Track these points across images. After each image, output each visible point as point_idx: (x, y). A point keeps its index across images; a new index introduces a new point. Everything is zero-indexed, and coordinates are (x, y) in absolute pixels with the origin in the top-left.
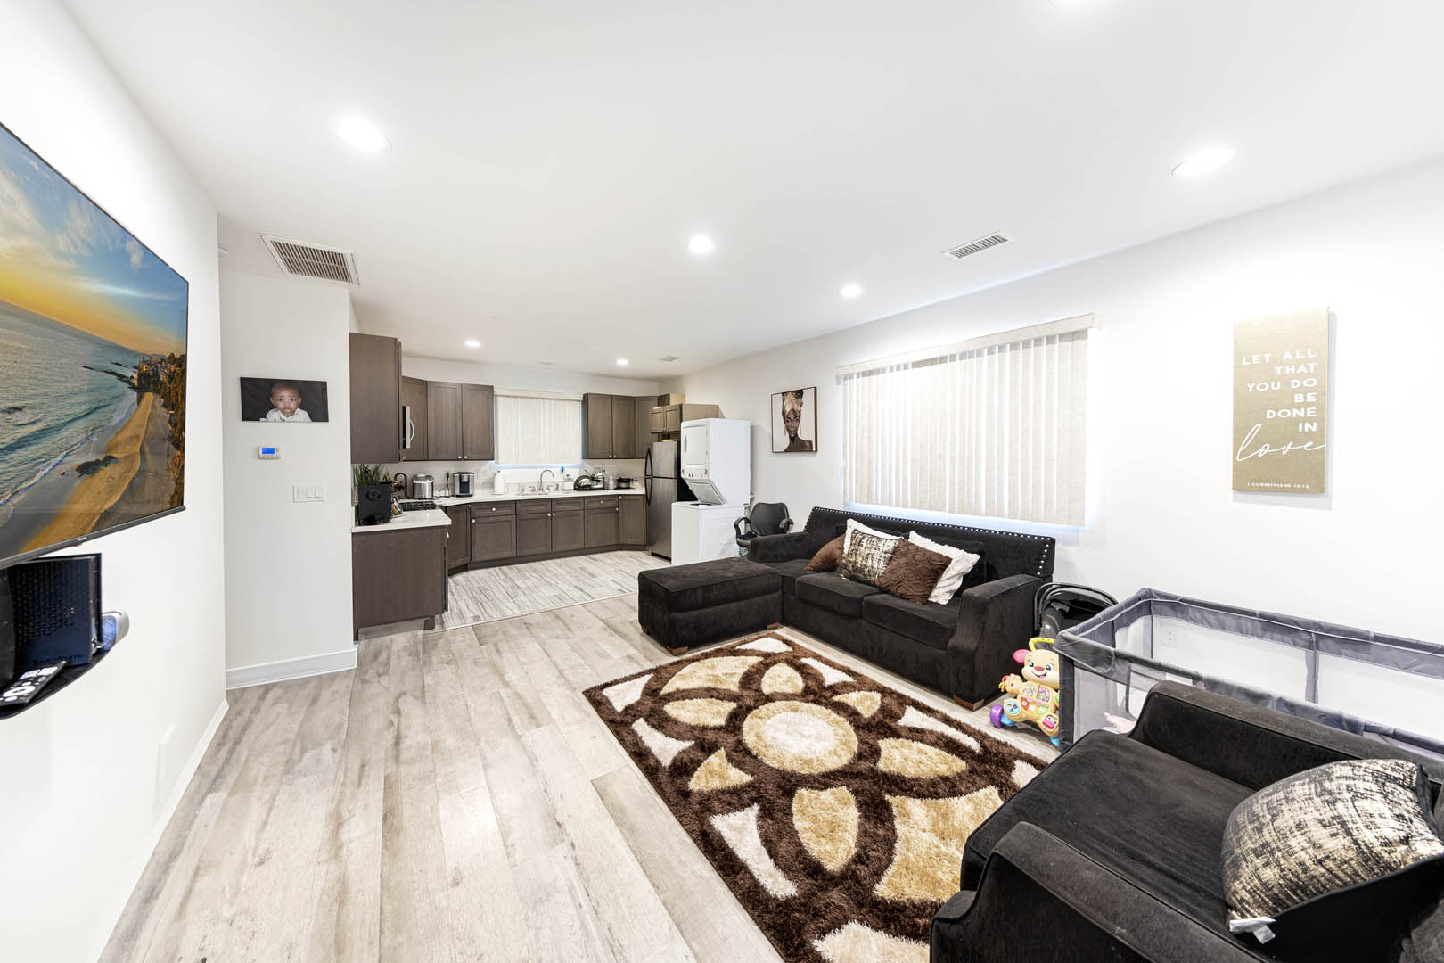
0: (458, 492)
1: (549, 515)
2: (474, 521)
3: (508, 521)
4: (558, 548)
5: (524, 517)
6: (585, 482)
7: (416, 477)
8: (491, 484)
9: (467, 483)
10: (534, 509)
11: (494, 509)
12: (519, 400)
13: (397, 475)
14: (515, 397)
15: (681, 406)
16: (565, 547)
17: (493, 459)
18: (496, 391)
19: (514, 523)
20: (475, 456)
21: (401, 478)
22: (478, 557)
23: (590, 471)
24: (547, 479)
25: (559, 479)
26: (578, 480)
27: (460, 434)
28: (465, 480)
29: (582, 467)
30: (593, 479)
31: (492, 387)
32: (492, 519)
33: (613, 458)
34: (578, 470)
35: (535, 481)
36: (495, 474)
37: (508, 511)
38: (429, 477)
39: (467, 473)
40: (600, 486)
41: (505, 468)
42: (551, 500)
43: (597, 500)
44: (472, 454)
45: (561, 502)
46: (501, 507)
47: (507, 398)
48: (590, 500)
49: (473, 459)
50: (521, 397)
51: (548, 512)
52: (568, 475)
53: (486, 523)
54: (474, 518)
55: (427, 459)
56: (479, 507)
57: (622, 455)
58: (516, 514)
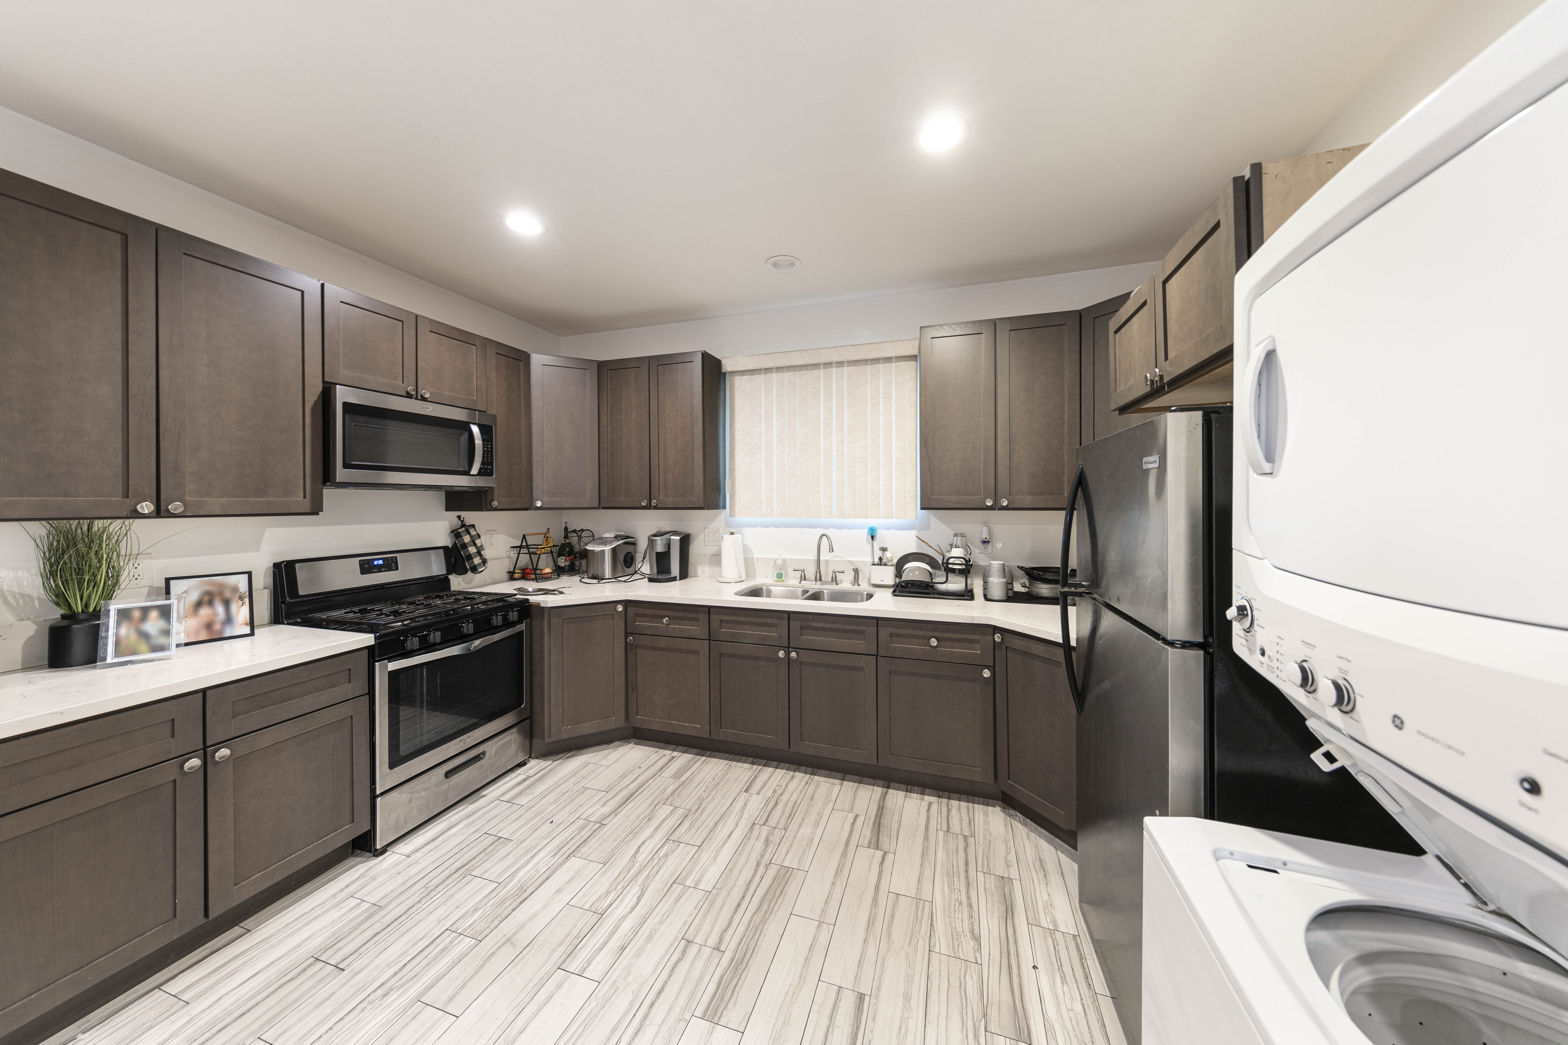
1: (782, 654)
2: (629, 639)
3: (695, 652)
4: (808, 748)
7: (601, 539)
10: (748, 633)
11: (666, 621)
12: (775, 376)
14: (768, 370)
15: (1248, 186)
16: (824, 750)
19: (705, 661)
20: (670, 501)
23: (940, 540)
25: (864, 556)
26: (902, 564)
27: (646, 455)
28: (661, 548)
29: (914, 528)
30: (942, 564)
32: (663, 642)
33: (998, 508)
34: (905, 535)
37: (694, 629)
38: (620, 538)
39: (671, 535)
40: (956, 586)
41: (754, 526)
42: (790, 615)
43: (911, 632)
44: (667, 496)
45: (814, 624)
46: (682, 618)
47: (752, 375)
48: (896, 631)
49: (667, 506)
50: (779, 369)
51: (782, 648)
52: (886, 548)
53: (654, 649)
54: (632, 634)
55: (597, 505)
56: (641, 611)
57: (1029, 497)
58: (709, 640)
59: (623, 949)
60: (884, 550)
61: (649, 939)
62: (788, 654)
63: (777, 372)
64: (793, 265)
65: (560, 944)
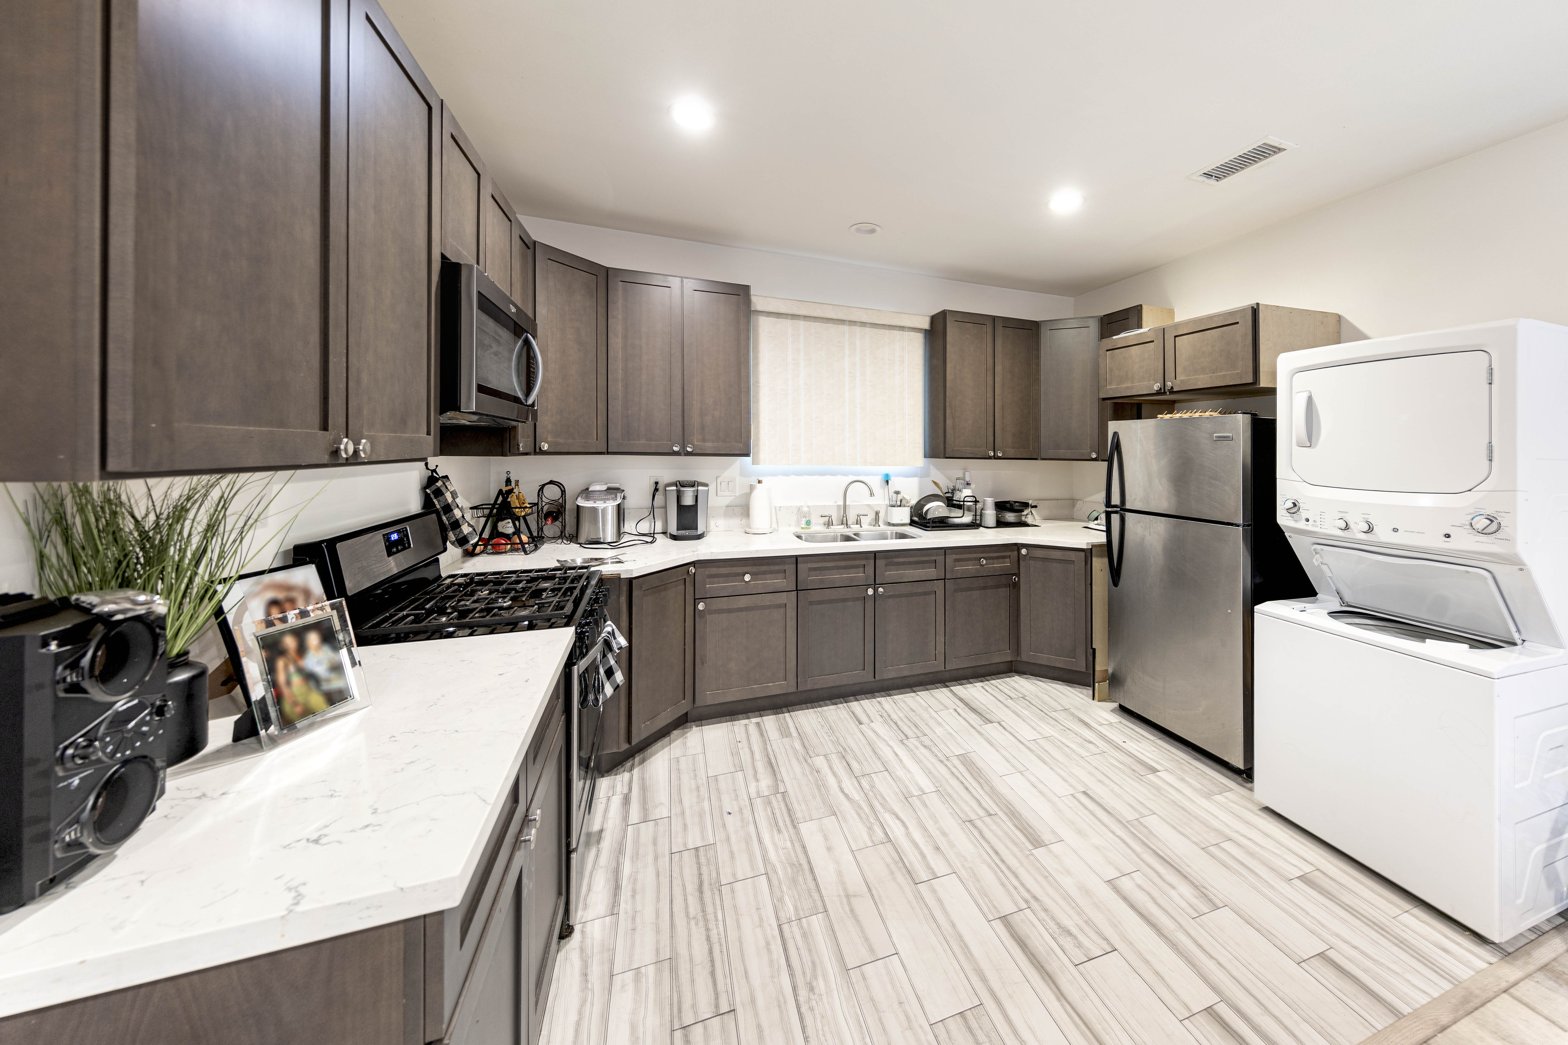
0: (673, 529)
1: (870, 592)
2: (701, 606)
3: (779, 606)
4: (889, 673)
5: (815, 596)
6: (937, 509)
7: (586, 493)
8: (743, 509)
9: (694, 508)
10: (837, 577)
11: (747, 578)
12: (802, 324)
13: (543, 486)
14: (794, 317)
15: (1255, 311)
16: (905, 670)
17: (748, 455)
18: (758, 302)
19: (791, 613)
20: (709, 446)
21: (552, 493)
22: (709, 696)
23: (945, 484)
24: (859, 499)
25: (880, 501)
26: (920, 505)
27: (677, 391)
28: (688, 501)
29: (923, 474)
30: (951, 503)
31: (746, 289)
32: (742, 602)
33: (995, 457)
34: (915, 481)
35: (831, 503)
36: (752, 488)
37: (779, 582)
38: (613, 491)
39: (692, 484)
40: (967, 519)
41: (774, 474)
42: (875, 555)
43: (968, 556)
44: (704, 440)
45: (896, 560)
46: (764, 573)
47: (778, 318)
48: (958, 557)
49: (706, 452)
50: (806, 318)
51: (869, 586)
52: (898, 492)
53: (730, 611)
54: (702, 599)
55: (604, 450)
56: (714, 571)
57: (1013, 450)
58: (797, 590)
59: (937, 848)
60: (897, 493)
61: (944, 834)
62: (875, 590)
63: (804, 320)
64: (873, 231)
65: (892, 873)
